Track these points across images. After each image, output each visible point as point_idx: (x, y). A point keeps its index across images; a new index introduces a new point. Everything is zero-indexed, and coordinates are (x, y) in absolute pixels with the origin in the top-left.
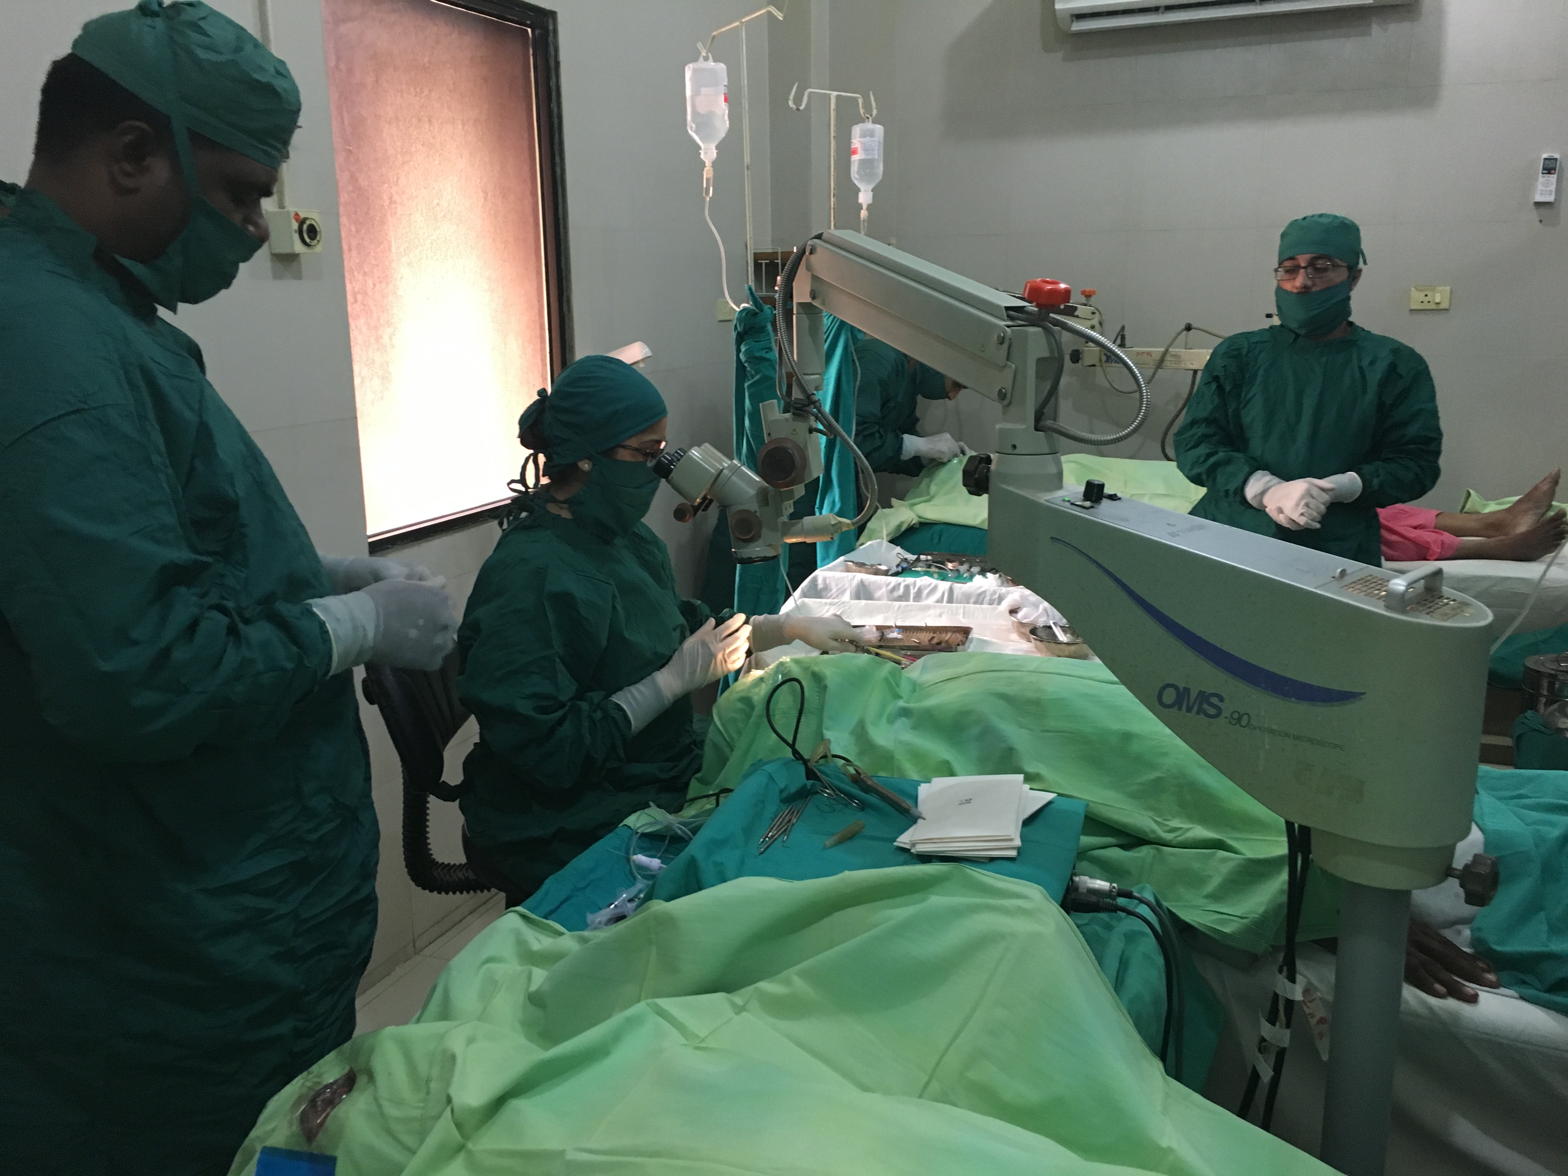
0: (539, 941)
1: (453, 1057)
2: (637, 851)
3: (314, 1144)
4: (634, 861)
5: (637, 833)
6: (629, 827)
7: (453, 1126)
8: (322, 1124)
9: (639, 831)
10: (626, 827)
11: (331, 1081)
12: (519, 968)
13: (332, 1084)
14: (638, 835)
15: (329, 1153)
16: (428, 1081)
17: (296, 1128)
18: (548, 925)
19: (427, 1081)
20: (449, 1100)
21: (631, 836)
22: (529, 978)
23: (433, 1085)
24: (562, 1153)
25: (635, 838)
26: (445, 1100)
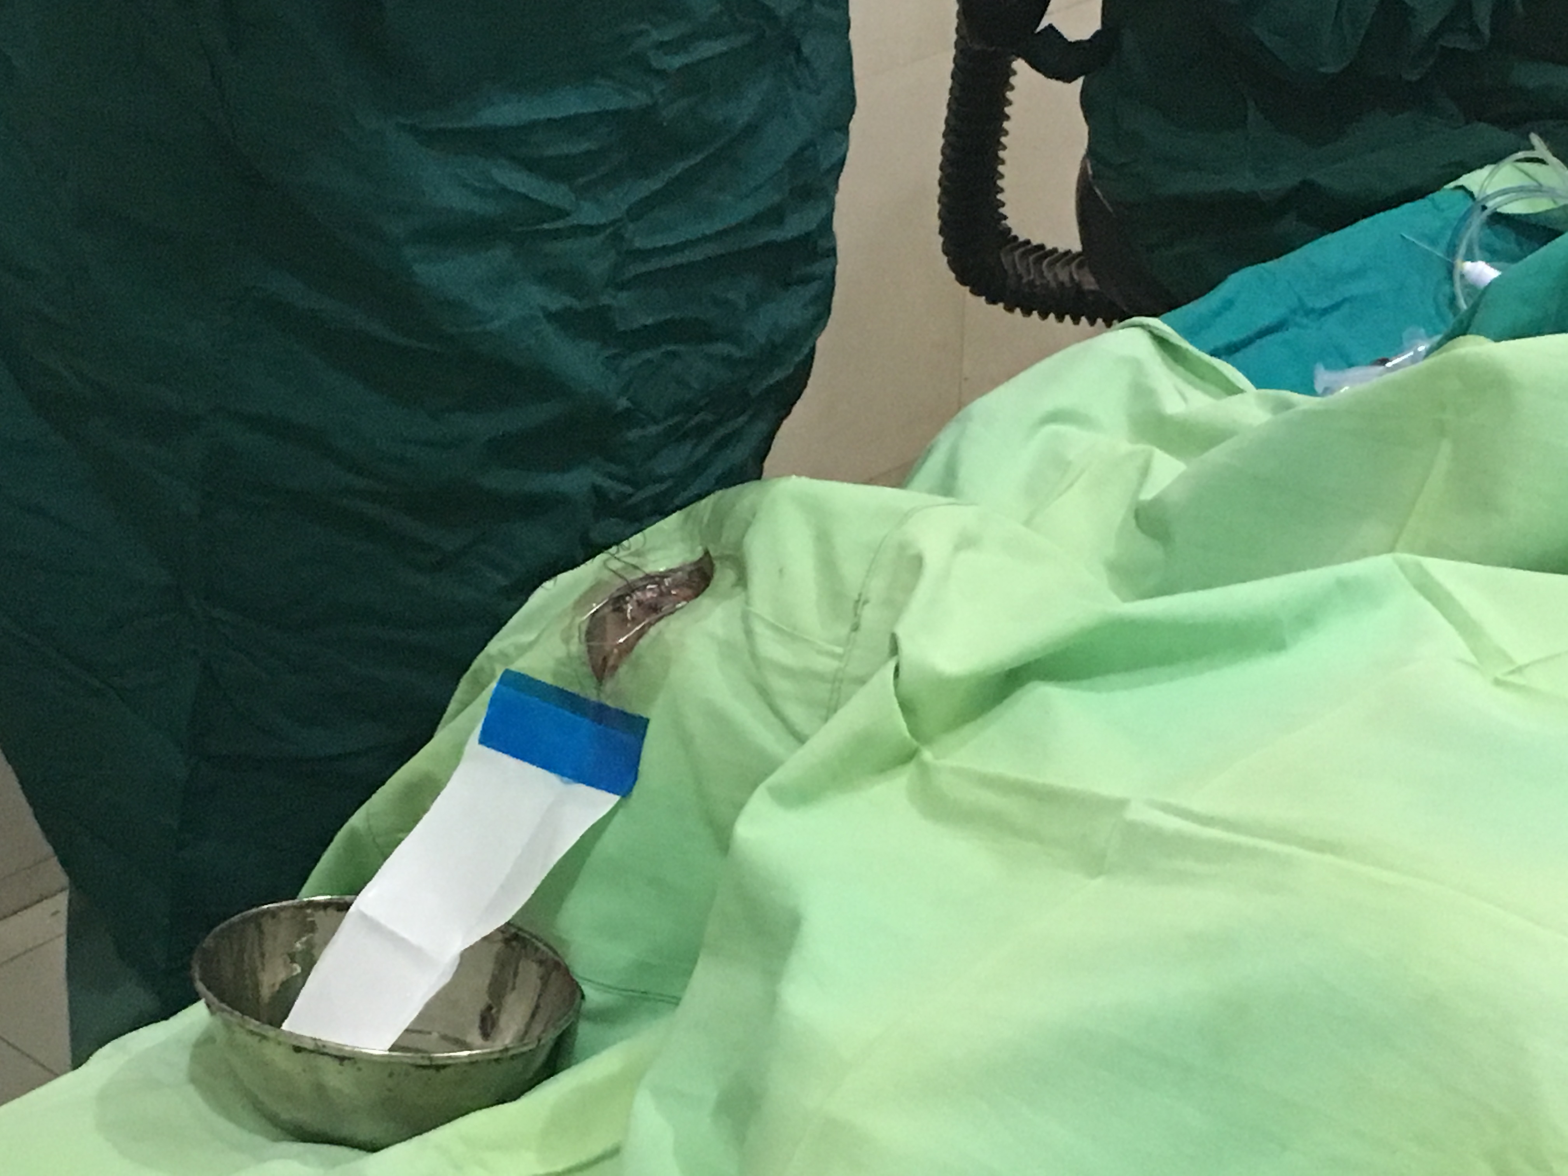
0: (1184, 398)
1: (917, 563)
2: (1477, 251)
3: (609, 686)
4: (1462, 276)
5: (1484, 208)
6: (1471, 194)
7: (896, 706)
8: (629, 647)
9: (1490, 204)
10: (1460, 192)
11: (662, 569)
12: (1125, 446)
13: (663, 576)
14: (1487, 212)
15: (635, 708)
16: (860, 602)
17: (577, 647)
18: (1214, 369)
19: (857, 602)
20: (895, 649)
21: (1469, 213)
22: (1145, 471)
23: (869, 614)
24: (1121, 804)
25: (1478, 219)
26: (886, 647)
